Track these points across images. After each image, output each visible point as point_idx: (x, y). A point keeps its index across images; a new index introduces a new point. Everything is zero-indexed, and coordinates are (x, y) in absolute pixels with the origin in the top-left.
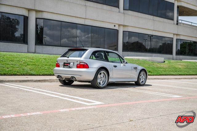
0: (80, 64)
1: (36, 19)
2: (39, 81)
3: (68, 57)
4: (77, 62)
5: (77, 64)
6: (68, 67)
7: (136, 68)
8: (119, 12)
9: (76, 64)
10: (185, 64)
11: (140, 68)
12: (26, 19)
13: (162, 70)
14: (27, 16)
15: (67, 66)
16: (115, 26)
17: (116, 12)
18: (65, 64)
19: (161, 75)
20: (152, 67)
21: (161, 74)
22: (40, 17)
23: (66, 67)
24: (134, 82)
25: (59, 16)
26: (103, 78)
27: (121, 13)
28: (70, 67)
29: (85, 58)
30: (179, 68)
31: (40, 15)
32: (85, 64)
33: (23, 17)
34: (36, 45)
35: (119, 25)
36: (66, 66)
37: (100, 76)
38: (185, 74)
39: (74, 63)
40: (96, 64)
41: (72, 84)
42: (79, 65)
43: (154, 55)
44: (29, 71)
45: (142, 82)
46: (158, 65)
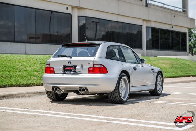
0: (93, 67)
3: (71, 58)
4: (89, 63)
5: (89, 68)
6: (73, 72)
7: (153, 70)
9: (86, 67)
10: (168, 62)
15: (71, 71)
23: (69, 72)
28: (75, 73)
29: (100, 58)
30: (165, 68)
32: (103, 67)
36: (67, 71)
38: (173, 76)
39: (82, 66)
42: (91, 69)
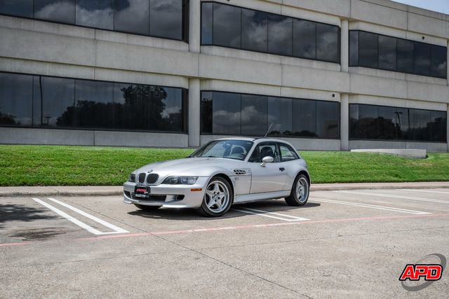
1: (201, 91)
8: (341, 71)
12: (185, 93)
13: (420, 171)
14: (187, 88)
16: (334, 96)
17: (336, 71)
19: (418, 181)
20: (402, 167)
21: (419, 179)
22: (207, 89)
25: (236, 84)
27: (345, 72)
31: (207, 86)
33: (181, 90)
34: (201, 134)
35: (342, 94)
43: (409, 144)
46: (413, 163)
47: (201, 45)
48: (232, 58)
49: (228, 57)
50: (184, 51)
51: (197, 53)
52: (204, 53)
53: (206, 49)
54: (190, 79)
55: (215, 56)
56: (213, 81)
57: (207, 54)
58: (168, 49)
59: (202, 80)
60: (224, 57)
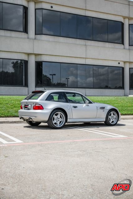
1: (36, 62)
2: (15, 122)
3: (28, 100)
5: (34, 106)
6: (27, 109)
7: (103, 108)
8: (124, 49)
11: (109, 107)
14: (27, 60)
17: (120, 49)
18: (26, 106)
24: (104, 122)
26: (60, 118)
27: (126, 49)
28: (29, 109)
29: (41, 100)
31: (39, 59)
32: (40, 106)
34: (36, 87)
37: (56, 117)
39: (31, 105)
40: (51, 106)
41: (40, 125)
42: (35, 107)
44: (13, 113)
45: (113, 122)
47: (36, 34)
48: (54, 42)
49: (52, 41)
50: (24, 38)
51: (33, 39)
52: (37, 39)
53: (38, 36)
54: (29, 54)
55: (44, 40)
56: (43, 56)
57: (39, 40)
58: (14, 37)
59: (36, 55)
60: (49, 41)
